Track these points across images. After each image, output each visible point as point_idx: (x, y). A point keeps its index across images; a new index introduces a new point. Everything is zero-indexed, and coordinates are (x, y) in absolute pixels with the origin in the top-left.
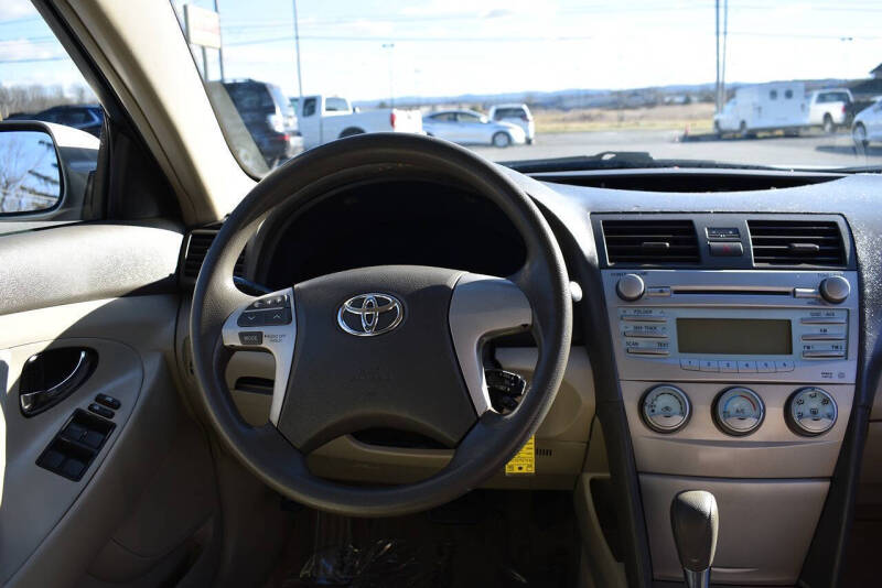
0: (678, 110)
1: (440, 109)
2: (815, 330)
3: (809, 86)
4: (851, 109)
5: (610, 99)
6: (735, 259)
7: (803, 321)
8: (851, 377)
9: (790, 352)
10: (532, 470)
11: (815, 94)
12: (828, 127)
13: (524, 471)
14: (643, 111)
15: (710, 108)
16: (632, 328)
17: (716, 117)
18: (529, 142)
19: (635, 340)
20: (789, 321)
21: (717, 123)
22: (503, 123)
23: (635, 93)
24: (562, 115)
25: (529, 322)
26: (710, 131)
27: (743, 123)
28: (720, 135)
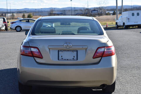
26: (115, 26)
27: (124, 23)
28: (118, 27)
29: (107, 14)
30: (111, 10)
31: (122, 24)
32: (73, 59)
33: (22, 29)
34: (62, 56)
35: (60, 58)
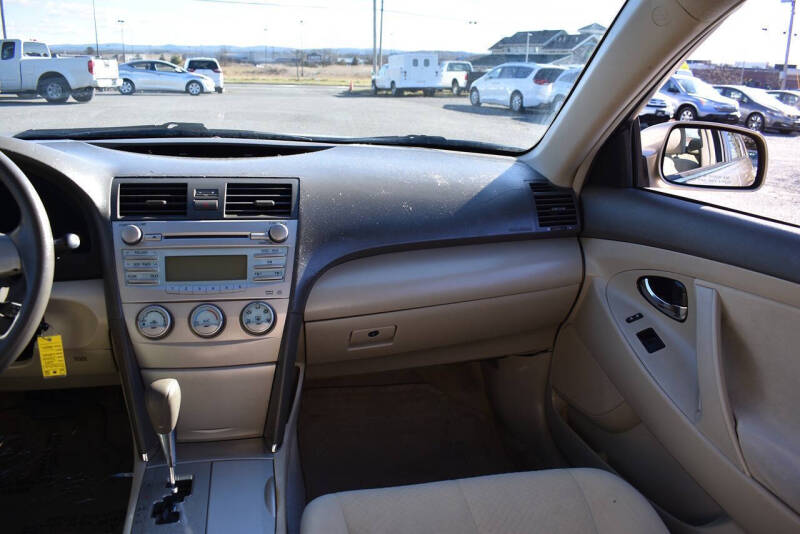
0: (348, 69)
1: (145, 58)
2: (264, 261)
3: (442, 57)
4: (471, 77)
5: (294, 56)
6: (212, 213)
7: (256, 255)
8: (286, 293)
9: (245, 277)
10: (64, 373)
11: (446, 64)
12: (455, 89)
13: (58, 374)
14: (320, 68)
15: (370, 69)
16: (132, 265)
17: (373, 77)
18: (219, 90)
19: (134, 273)
20: (246, 256)
21: (374, 82)
22: (197, 73)
23: (314, 54)
24: (251, 68)
25: (19, 267)
26: (369, 88)
27: (393, 83)
28: (376, 92)
29: (341, 63)
30: (349, 56)
31: (388, 86)
33: (137, 87)
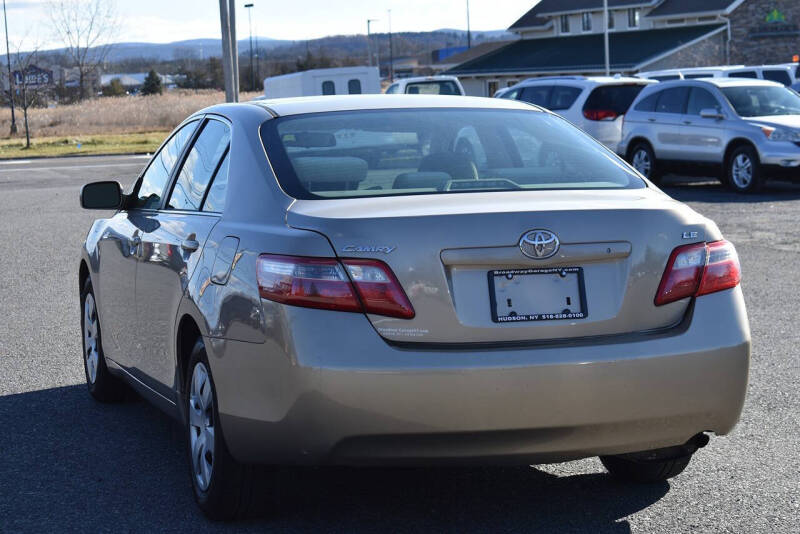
32: (566, 312)
34: (509, 301)
35: (503, 310)
